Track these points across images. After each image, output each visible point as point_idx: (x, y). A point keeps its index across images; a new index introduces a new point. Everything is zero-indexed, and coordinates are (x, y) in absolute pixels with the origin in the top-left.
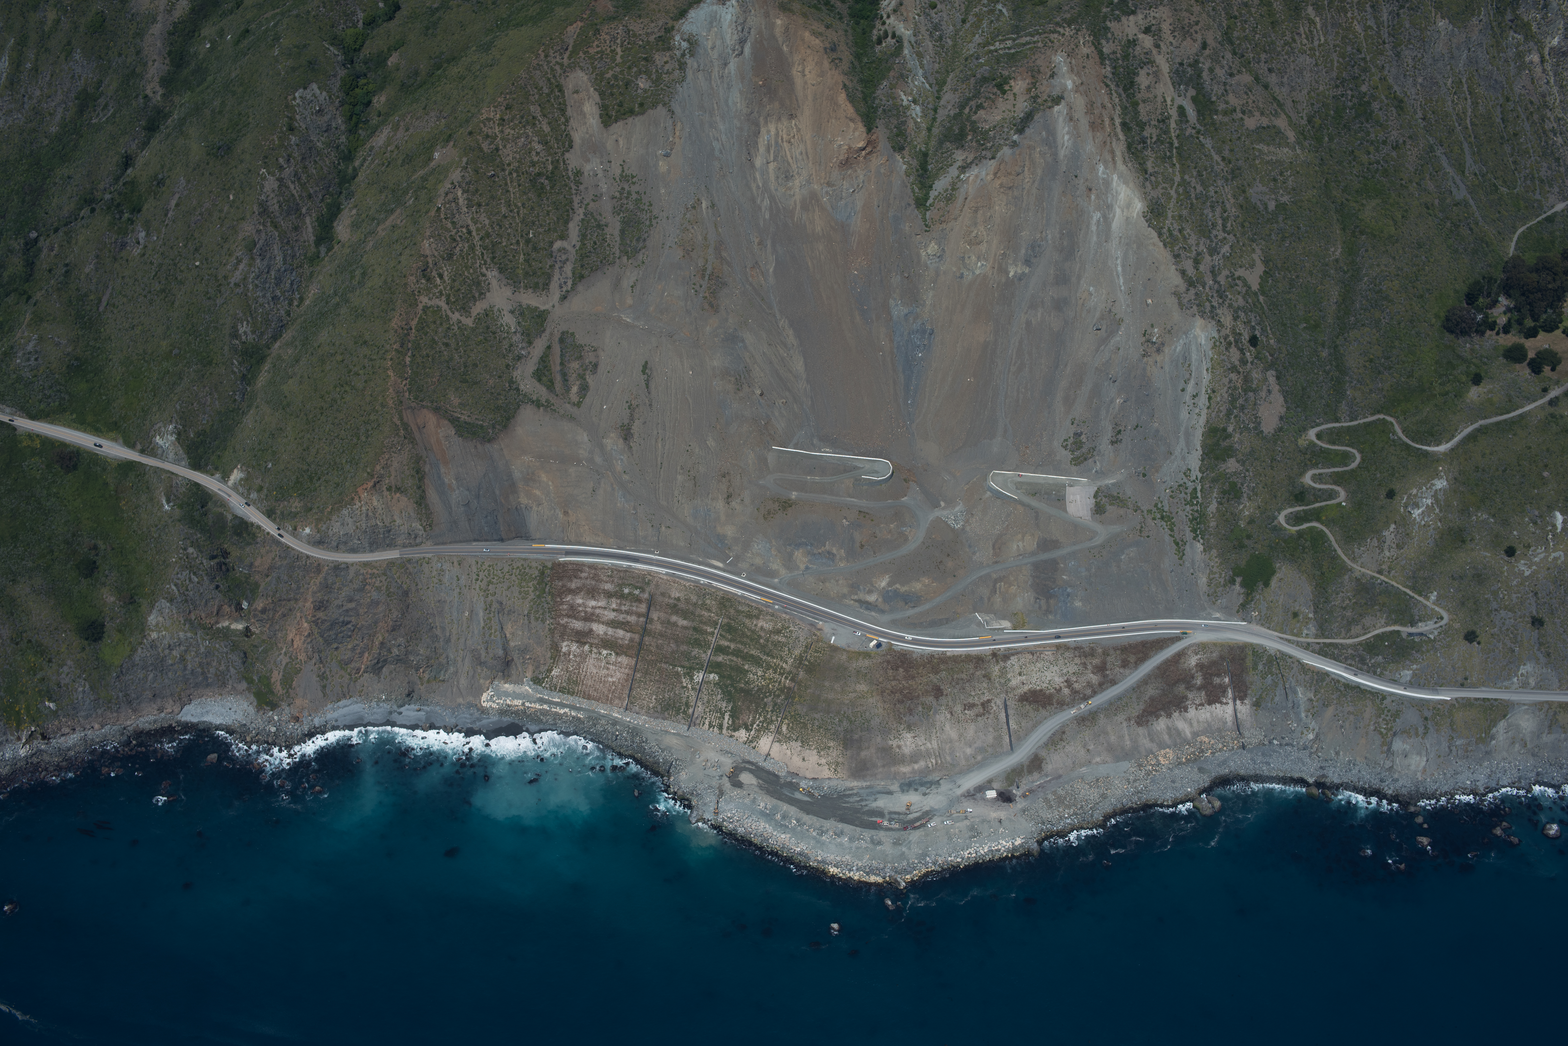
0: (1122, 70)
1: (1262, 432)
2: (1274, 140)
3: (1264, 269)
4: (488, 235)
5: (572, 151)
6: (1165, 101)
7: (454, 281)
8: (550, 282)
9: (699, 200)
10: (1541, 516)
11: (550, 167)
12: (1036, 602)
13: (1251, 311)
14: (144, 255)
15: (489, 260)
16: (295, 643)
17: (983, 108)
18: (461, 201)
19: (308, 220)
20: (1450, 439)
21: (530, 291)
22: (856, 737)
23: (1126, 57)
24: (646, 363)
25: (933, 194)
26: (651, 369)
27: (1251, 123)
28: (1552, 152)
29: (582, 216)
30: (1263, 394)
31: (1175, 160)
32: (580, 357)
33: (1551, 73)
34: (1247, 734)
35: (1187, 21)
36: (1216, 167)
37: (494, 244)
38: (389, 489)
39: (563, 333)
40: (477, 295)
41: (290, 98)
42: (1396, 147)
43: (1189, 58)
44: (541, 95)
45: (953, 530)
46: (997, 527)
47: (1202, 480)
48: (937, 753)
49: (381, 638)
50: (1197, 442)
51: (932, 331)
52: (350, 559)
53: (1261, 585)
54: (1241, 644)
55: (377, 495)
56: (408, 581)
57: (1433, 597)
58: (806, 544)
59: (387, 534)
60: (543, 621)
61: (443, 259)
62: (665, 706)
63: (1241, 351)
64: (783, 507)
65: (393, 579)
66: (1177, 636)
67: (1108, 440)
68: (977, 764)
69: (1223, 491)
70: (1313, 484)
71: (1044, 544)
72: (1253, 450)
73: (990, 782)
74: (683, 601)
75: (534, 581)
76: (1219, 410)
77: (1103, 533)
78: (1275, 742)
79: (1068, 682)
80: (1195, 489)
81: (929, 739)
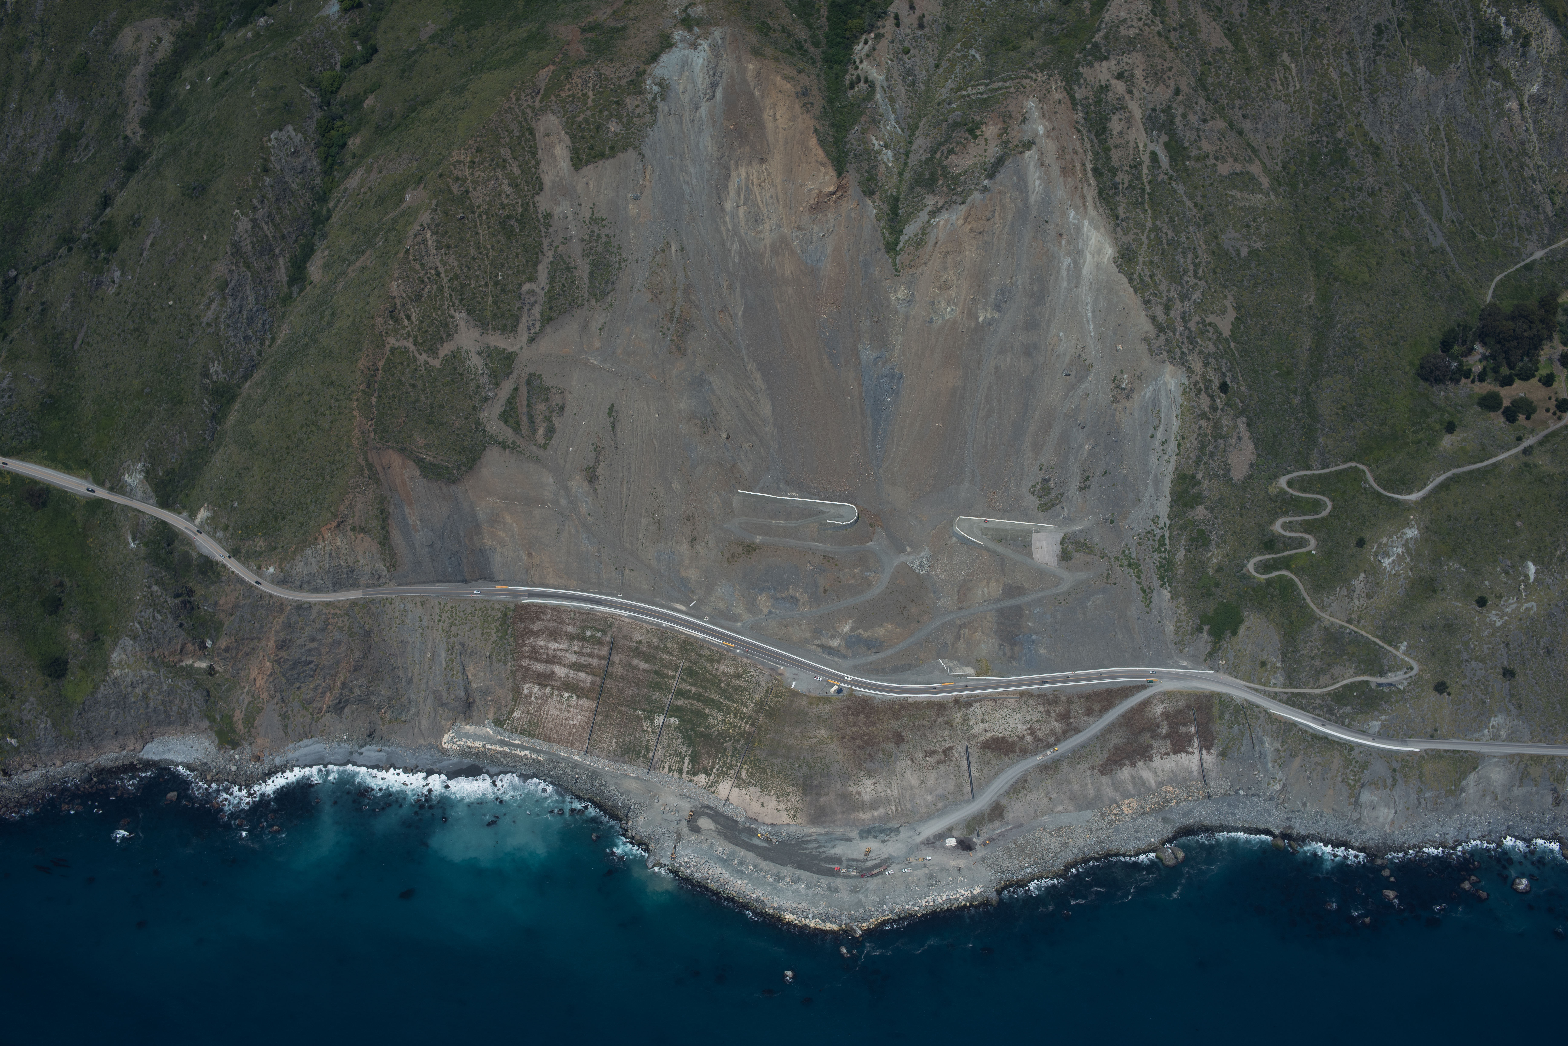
0: (1094, 115)
1: (1231, 479)
2: (1247, 186)
3: (1235, 315)
4: (457, 277)
5: (542, 193)
6: (1137, 147)
7: (422, 322)
8: (518, 324)
9: (668, 243)
10: (1513, 566)
11: (520, 210)
12: (1000, 649)
13: (1222, 358)
14: (119, 294)
15: (457, 302)
16: (257, 682)
17: (954, 153)
18: (430, 243)
19: (281, 261)
20: (1422, 488)
21: (498, 332)
22: (816, 783)
23: (1098, 102)
24: (613, 405)
25: (903, 238)
26: (617, 412)
27: (1224, 169)
28: (1531, 200)
29: (551, 259)
30: (1233, 441)
31: (1146, 206)
32: (547, 399)
33: (1530, 121)
34: (1212, 784)
35: (1160, 67)
36: (1188, 213)
37: (463, 286)
38: (353, 529)
39: (530, 375)
40: (444, 336)
41: (265, 139)
42: (1372, 194)
43: (1161, 104)
44: (511, 138)
45: (918, 575)
46: (963, 573)
47: (1171, 527)
48: (897, 800)
49: (342, 678)
50: (1166, 488)
51: (901, 376)
52: (313, 599)
53: (1229, 634)
54: (1208, 693)
55: (340, 535)
56: (370, 621)
57: (1403, 647)
58: (769, 588)
59: (350, 575)
60: (505, 662)
61: (411, 300)
62: (626, 750)
63: (1212, 397)
64: (748, 550)
65: (356, 619)
66: (1142, 684)
67: (1076, 486)
68: (937, 811)
69: (1191, 538)
70: (1283, 532)
71: (1010, 591)
72: (1222, 497)
73: (950, 830)
74: (645, 645)
75: (497, 623)
76: (1189, 457)
77: (1068, 580)
78: (1241, 793)
79: (1031, 730)
80: (1163, 536)
81: (889, 786)
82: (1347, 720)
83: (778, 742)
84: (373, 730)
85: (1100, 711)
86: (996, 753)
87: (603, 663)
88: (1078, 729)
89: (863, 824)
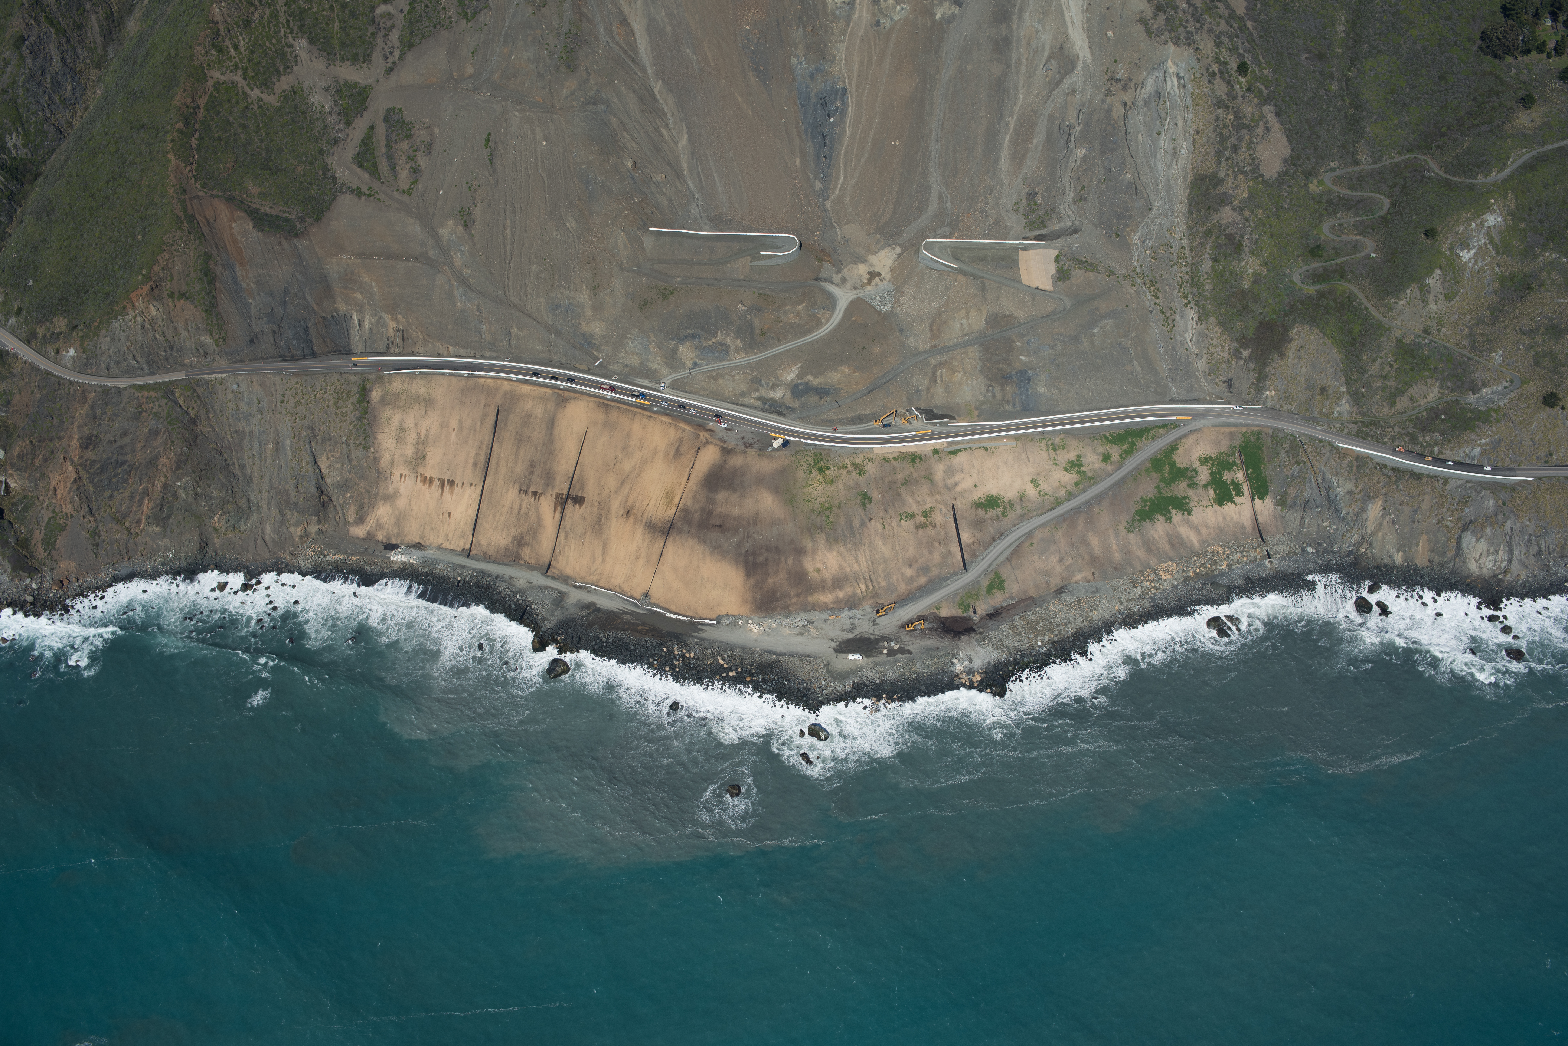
1: (1262, 176)
7: (252, 52)
8: (371, 52)
12: (988, 390)
13: (1237, 37)
15: (295, 28)
16: (58, 492)
20: (1501, 170)
21: (348, 63)
22: (761, 559)
24: (489, 134)
26: (495, 143)
30: (1260, 131)
32: (409, 136)
34: (1271, 540)
37: (302, 11)
38: (171, 295)
39: (388, 110)
40: (281, 69)
45: (879, 313)
46: (935, 304)
47: (1191, 236)
48: (867, 576)
49: (163, 479)
50: (1181, 193)
51: (845, 90)
52: (122, 383)
53: (1276, 357)
54: (1255, 429)
55: (155, 303)
56: (195, 406)
57: (1498, 357)
58: (693, 336)
59: (169, 352)
60: (366, 448)
61: (239, 26)
62: (520, 542)
63: (1229, 82)
64: (664, 294)
65: (176, 403)
66: (1171, 423)
67: (1070, 199)
68: (920, 587)
69: (1218, 246)
70: (1332, 236)
71: (994, 320)
72: (1252, 196)
73: (937, 608)
74: (539, 412)
75: (354, 399)
76: (1207, 154)
77: (1068, 302)
78: (1310, 550)
79: (1035, 483)
80: (1183, 247)
81: (856, 559)
82: (1436, 449)
83: (711, 513)
84: (204, 544)
85: (1121, 456)
86: (991, 513)
87: (488, 439)
88: (1094, 480)
89: (824, 608)
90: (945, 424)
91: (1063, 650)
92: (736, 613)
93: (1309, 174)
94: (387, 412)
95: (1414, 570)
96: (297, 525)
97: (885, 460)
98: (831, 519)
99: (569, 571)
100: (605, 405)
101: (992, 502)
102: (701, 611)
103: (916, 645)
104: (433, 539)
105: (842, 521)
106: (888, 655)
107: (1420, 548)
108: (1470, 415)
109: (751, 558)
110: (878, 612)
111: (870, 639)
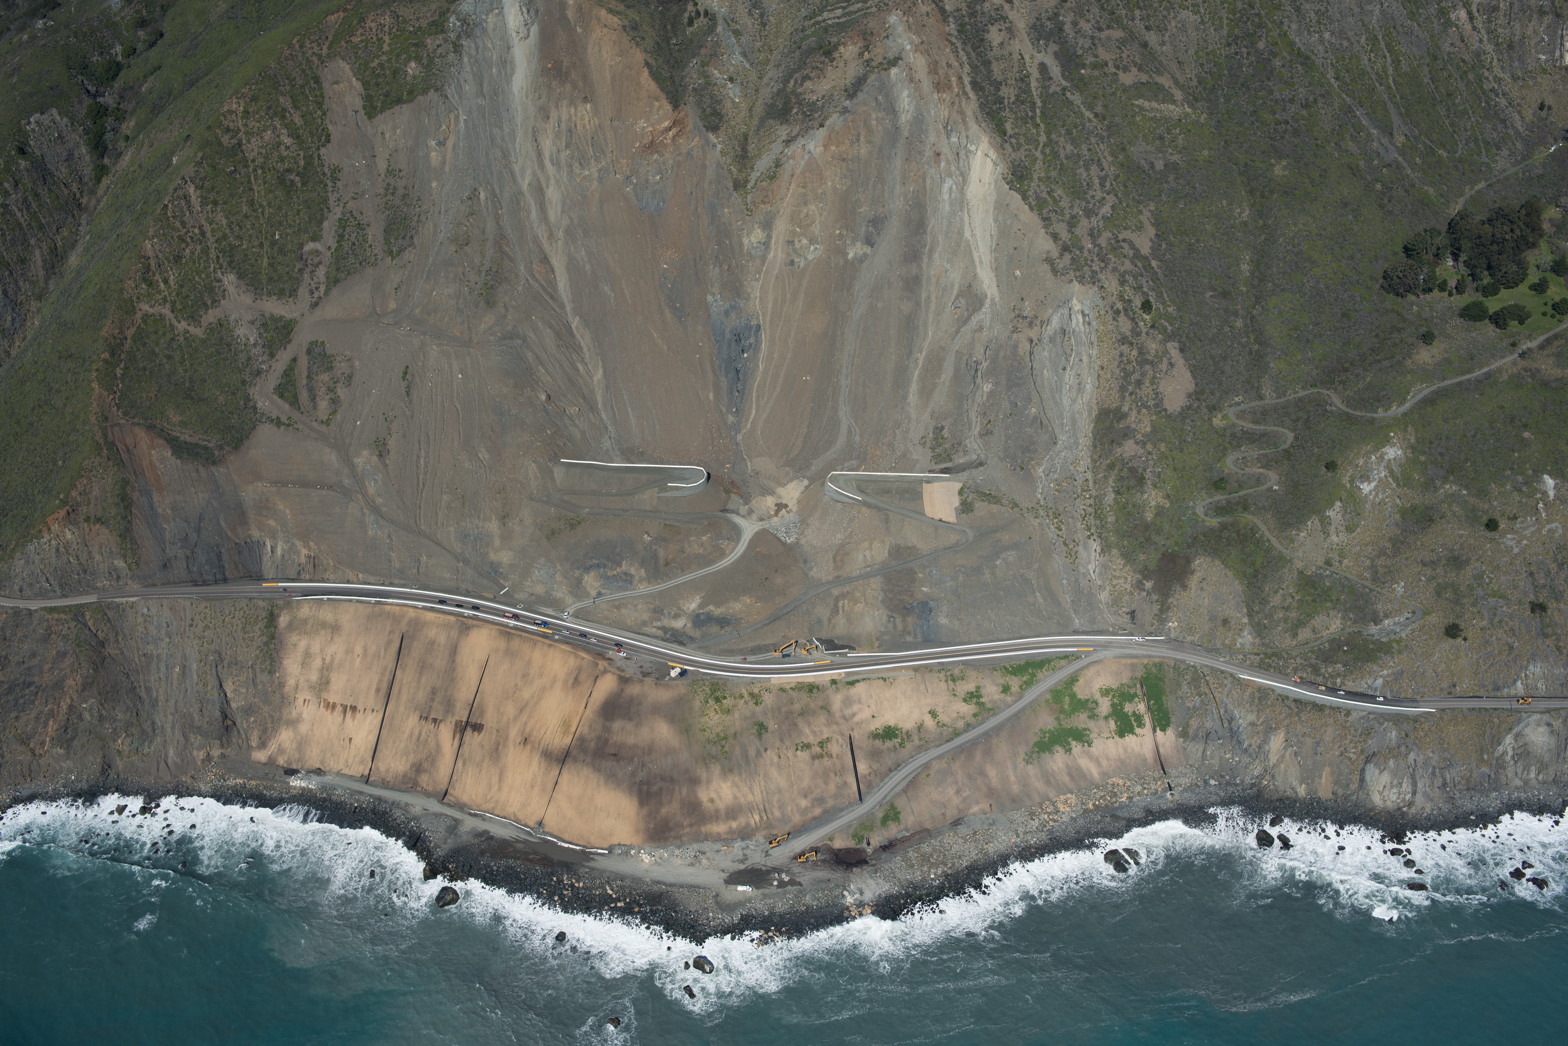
0: (968, 27)
1: (1165, 410)
2: (1156, 96)
3: (1155, 232)
4: (225, 237)
5: (329, 146)
6: (1023, 58)
7: (181, 286)
8: (298, 287)
9: (475, 190)
10: (1526, 483)
11: (302, 163)
12: (889, 621)
13: (1142, 276)
15: (225, 264)
17: (810, 78)
18: (193, 198)
20: (1402, 403)
21: (275, 298)
23: (973, 14)
24: (407, 367)
25: (754, 175)
26: (413, 375)
27: (1127, 79)
28: (1496, 114)
29: (339, 216)
30: (1164, 366)
31: (1038, 120)
32: (330, 368)
33: (1483, 31)
34: (1172, 772)
36: (1087, 125)
37: (233, 248)
38: (87, 520)
39: (311, 343)
40: (209, 303)
41: (23, 122)
42: (1306, 106)
43: (1047, 11)
44: (293, 86)
45: (784, 544)
46: (838, 536)
47: (1095, 470)
48: (761, 807)
49: (69, 701)
50: (1086, 427)
51: (758, 327)
52: (34, 605)
53: (1178, 588)
54: (1157, 660)
55: (71, 527)
56: (105, 629)
57: (1399, 588)
58: (598, 566)
59: (82, 575)
60: (271, 672)
61: (169, 261)
62: (418, 768)
63: (1133, 320)
64: (571, 524)
65: (85, 625)
66: (1073, 654)
67: (976, 433)
68: (814, 819)
69: (1121, 479)
70: (1235, 469)
71: (898, 552)
72: (1155, 430)
73: (831, 839)
74: (442, 639)
75: (261, 625)
76: (1111, 389)
77: (971, 534)
78: (1212, 782)
79: (933, 714)
80: (1087, 480)
81: (751, 789)
82: (1338, 680)
83: (606, 741)
84: (106, 767)
85: (1021, 687)
86: (889, 744)
87: (391, 665)
88: (993, 711)
89: (718, 838)
90: (845, 654)
91: (957, 883)
92: (628, 843)
93: (1213, 409)
94: (294, 638)
95: (1318, 802)
96: (200, 748)
97: (782, 690)
98: (726, 749)
99: (465, 799)
100: (507, 633)
101: (889, 733)
102: (593, 840)
103: (806, 877)
104: (333, 765)
105: (738, 751)
106: (778, 886)
107: (1323, 780)
108: (1371, 646)
109: (645, 788)
110: (771, 843)
111: (761, 870)
